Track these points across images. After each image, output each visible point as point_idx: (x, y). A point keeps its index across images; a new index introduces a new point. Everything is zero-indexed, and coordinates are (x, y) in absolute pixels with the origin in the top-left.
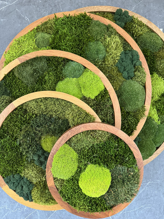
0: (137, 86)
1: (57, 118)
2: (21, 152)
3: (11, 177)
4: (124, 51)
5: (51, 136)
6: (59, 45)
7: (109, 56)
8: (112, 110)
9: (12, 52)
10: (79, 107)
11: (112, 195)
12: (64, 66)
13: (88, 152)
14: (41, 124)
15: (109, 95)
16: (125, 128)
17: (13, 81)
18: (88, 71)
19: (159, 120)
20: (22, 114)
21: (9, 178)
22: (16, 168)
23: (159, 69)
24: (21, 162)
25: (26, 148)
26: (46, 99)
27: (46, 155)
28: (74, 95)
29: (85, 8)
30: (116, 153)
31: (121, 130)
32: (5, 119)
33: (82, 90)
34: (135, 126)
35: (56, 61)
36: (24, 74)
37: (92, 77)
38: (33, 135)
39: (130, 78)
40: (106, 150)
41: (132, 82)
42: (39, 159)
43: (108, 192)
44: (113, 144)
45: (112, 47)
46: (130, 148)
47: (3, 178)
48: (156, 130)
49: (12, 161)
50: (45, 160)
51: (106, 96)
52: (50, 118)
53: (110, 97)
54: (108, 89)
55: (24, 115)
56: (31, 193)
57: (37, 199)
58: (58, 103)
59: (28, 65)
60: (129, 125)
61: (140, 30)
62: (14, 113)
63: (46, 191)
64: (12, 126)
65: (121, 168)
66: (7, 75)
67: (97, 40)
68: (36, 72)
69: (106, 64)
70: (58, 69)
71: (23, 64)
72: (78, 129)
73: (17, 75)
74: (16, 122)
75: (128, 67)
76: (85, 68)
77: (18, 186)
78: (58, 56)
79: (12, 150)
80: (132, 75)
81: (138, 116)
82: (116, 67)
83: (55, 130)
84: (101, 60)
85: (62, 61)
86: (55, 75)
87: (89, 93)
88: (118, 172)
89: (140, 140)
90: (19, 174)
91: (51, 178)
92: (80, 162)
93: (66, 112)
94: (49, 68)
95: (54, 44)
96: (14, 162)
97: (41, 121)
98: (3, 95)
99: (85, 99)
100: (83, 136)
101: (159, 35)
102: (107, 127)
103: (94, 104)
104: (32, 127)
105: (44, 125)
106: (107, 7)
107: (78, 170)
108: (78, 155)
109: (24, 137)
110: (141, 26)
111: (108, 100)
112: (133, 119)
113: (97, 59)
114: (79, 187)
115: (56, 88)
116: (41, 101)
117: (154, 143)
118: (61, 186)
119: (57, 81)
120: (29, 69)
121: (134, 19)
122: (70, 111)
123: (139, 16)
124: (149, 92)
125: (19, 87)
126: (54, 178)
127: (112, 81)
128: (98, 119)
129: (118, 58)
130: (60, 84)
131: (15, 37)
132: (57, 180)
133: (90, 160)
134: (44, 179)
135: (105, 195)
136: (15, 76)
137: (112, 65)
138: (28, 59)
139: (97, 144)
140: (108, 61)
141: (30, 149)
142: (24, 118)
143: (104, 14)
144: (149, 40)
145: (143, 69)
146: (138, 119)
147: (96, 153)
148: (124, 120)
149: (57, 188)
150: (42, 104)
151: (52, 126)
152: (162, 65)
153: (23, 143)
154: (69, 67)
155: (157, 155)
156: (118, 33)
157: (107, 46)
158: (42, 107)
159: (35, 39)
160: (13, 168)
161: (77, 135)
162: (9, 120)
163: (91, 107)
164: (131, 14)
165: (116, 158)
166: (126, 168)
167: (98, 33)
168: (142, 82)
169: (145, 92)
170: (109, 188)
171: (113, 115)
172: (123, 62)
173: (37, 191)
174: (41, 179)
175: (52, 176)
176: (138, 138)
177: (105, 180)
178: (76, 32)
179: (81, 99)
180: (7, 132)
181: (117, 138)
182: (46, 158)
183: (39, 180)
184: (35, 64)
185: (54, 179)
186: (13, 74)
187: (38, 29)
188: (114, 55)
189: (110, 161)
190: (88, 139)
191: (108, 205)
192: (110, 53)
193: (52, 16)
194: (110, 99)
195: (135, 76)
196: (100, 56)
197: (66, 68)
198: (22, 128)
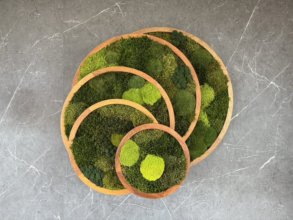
0: (188, 95)
1: (123, 120)
2: (95, 147)
3: (86, 167)
4: (178, 66)
5: (119, 134)
6: (125, 62)
7: (165, 71)
8: (168, 115)
9: (86, 67)
10: (140, 112)
11: (166, 178)
12: (129, 79)
13: (147, 146)
14: (111, 125)
15: (165, 102)
16: (179, 129)
17: (88, 91)
18: (148, 84)
19: (209, 124)
20: (96, 117)
21: (84, 168)
22: (90, 159)
23: (209, 80)
24: (95, 154)
25: (99, 143)
26: (115, 105)
27: (115, 149)
28: (137, 102)
29: (146, 29)
30: (168, 146)
31: (175, 130)
32: (82, 120)
33: (143, 98)
34: (187, 128)
35: (123, 75)
36: (98, 85)
37: (151, 88)
38: (105, 133)
39: (183, 88)
40: (161, 144)
41: (184, 92)
42: (109, 152)
43: (162, 176)
44: (166, 139)
45: (168, 63)
46: (179, 143)
47: (80, 168)
48: (206, 132)
49: (88, 153)
50: (114, 153)
51: (162, 103)
52: (118, 120)
53: (166, 104)
54: (164, 97)
55: (98, 118)
56: (102, 180)
57: (107, 184)
58: (124, 108)
59: (101, 78)
60: (182, 127)
61: (193, 48)
62: (90, 116)
63: (114, 177)
64: (88, 126)
65: (172, 158)
66: (83, 85)
67: (156, 58)
68: (107, 84)
69: (163, 78)
70: (124, 81)
71: (96, 78)
72: (140, 128)
73: (91, 86)
74: (91, 123)
75: (181, 80)
76: (146, 80)
77: (92, 174)
78: (125, 71)
79: (88, 145)
80: (184, 86)
81: (190, 120)
82: (172, 79)
83: (122, 129)
84: (158, 74)
85: (127, 75)
86: (122, 87)
87: (149, 101)
88: (169, 161)
89: (192, 140)
90: (92, 165)
91: (119, 165)
92: (141, 153)
93: (131, 115)
94: (117, 81)
95: (121, 61)
96: (89, 154)
97: (111, 122)
98: (80, 102)
99: (145, 105)
100: (144, 134)
101: (209, 51)
102: (161, 127)
103: (153, 109)
104: (104, 127)
105: (113, 125)
106: (165, 28)
107: (139, 159)
108: (139, 148)
109: (98, 135)
110: (194, 44)
111: (164, 106)
112: (185, 122)
113: (155, 73)
114: (140, 173)
115: (123, 97)
116: (111, 107)
117: (205, 143)
118: (127, 172)
119: (123, 91)
120: (101, 81)
121: (187, 38)
122: (134, 115)
123: (192, 36)
124: (199, 100)
125: (93, 96)
126: (121, 165)
127: (168, 91)
128: (155, 121)
129: (173, 72)
130: (126, 94)
131: (89, 54)
132: (123, 167)
133: (149, 151)
134: (113, 168)
135: (160, 178)
136: (90, 87)
137: (168, 78)
138: (100, 73)
139: (154, 140)
140: (165, 75)
141: (102, 144)
142: (98, 120)
143: (163, 34)
144: (200, 56)
145: (193, 81)
146: (189, 122)
147: (153, 146)
148: (178, 122)
149: (123, 173)
150: (112, 109)
151: (120, 126)
152: (211, 77)
153: (97, 139)
154: (133, 80)
155: (208, 154)
156: (173, 51)
157: (163, 63)
158: (112, 111)
159: (105, 56)
160: (88, 159)
161: (139, 132)
162: (86, 121)
163: (150, 112)
164: (185, 34)
165: (168, 150)
166: (176, 158)
167: (156, 53)
168: (193, 92)
169: (196, 100)
170: (163, 173)
171: (168, 118)
172: (177, 75)
173: (108, 177)
174: (110, 168)
175: (119, 164)
176: (190, 138)
177: (159, 166)
178: (139, 52)
179: (142, 106)
180: (84, 131)
181: (169, 135)
182: (115, 151)
183: (109, 169)
184: (106, 77)
185: (121, 167)
186: (88, 85)
187: (108, 48)
188: (170, 70)
189: (164, 152)
190: (148, 136)
191: (162, 187)
192: (166, 68)
193: (119, 38)
194: (166, 105)
195: (187, 87)
196: (158, 70)
197: (131, 80)
198: (97, 128)
